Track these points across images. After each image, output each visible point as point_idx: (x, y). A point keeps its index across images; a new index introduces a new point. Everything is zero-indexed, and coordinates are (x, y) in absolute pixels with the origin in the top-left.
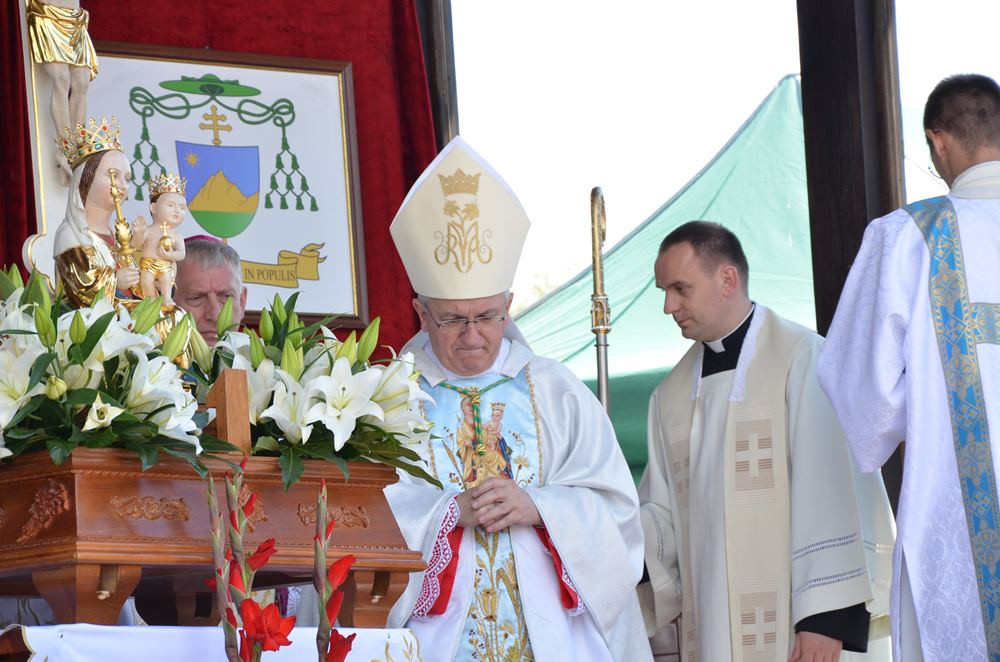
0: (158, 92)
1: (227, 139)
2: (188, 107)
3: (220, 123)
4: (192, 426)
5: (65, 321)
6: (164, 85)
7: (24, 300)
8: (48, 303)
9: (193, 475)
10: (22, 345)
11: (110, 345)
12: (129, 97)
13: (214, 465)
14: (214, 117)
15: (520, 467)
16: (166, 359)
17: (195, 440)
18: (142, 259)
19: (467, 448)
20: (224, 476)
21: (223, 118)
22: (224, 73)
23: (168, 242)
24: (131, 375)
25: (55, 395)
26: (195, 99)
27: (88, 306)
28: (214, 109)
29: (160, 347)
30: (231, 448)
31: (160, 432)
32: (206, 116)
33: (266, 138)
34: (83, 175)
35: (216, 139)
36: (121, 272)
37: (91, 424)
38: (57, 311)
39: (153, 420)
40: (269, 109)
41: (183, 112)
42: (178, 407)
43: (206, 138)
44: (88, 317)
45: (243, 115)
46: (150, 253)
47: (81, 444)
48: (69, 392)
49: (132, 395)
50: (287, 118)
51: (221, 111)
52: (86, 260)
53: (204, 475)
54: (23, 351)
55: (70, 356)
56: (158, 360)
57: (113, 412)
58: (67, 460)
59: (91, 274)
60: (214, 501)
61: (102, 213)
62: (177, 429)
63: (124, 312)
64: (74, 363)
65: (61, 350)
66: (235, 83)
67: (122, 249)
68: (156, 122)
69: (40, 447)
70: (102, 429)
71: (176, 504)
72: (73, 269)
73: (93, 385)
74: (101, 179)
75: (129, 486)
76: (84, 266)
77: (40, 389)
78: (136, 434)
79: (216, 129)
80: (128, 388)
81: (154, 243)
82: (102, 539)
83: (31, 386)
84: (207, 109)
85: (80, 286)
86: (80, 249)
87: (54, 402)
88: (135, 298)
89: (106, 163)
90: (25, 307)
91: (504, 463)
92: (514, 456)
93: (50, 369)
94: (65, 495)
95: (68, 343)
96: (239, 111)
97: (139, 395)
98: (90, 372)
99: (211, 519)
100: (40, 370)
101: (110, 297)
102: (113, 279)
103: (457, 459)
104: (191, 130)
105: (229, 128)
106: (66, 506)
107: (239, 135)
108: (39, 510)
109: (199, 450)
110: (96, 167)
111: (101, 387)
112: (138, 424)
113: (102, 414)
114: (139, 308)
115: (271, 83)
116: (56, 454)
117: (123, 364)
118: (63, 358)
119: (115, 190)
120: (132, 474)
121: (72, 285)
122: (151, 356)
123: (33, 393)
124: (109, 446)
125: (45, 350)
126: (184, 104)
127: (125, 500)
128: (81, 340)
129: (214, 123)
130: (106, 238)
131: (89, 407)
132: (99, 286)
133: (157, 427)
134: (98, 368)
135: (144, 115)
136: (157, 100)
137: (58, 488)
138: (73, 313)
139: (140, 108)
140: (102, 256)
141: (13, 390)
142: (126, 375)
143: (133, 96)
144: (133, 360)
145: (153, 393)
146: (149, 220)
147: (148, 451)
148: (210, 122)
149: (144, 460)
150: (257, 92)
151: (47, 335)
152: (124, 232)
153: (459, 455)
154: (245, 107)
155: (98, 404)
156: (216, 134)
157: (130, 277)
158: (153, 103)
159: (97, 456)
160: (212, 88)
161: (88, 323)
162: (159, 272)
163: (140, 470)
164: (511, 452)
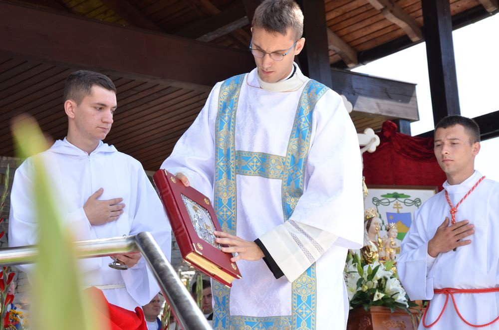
0: (380, 198)
1: (401, 211)
2: (389, 202)
3: (399, 206)
4: (405, 299)
5: (366, 268)
6: (382, 196)
7: (353, 262)
8: (360, 263)
9: (406, 314)
10: (353, 275)
11: (379, 275)
12: (372, 200)
13: (412, 311)
14: (397, 204)
16: (396, 279)
17: (406, 303)
18: (385, 249)
20: (415, 314)
21: (400, 205)
22: (399, 191)
23: (393, 243)
24: (386, 284)
25: (365, 290)
26: (391, 199)
27: (371, 263)
28: (397, 202)
29: (394, 275)
30: (417, 305)
31: (396, 301)
32: (395, 205)
33: (412, 210)
34: (367, 225)
35: (398, 211)
36: (380, 253)
37: (375, 299)
38: (363, 265)
39: (393, 297)
40: (413, 201)
41: (388, 204)
42: (401, 293)
43: (395, 211)
44: (372, 266)
45: (406, 204)
46: (388, 246)
47: (373, 305)
48: (368, 290)
49: (386, 290)
50: (419, 204)
51: (399, 203)
52: (369, 249)
53: (410, 314)
54: (354, 277)
55: (368, 278)
56: (393, 279)
57: (382, 295)
58: (369, 310)
59: (371, 253)
60: (414, 322)
61: (373, 235)
62: (400, 300)
63: (382, 265)
64: (369, 280)
65: (365, 277)
66: (403, 194)
67: (379, 246)
68: (380, 207)
69: (361, 306)
70: (379, 300)
71: (402, 323)
72: (366, 252)
73: (375, 287)
74: (373, 225)
75: (387, 317)
76: (369, 251)
77: (360, 289)
78: (389, 302)
79: (398, 208)
80: (385, 288)
81: (389, 244)
83: (357, 288)
84: (395, 202)
85: (368, 257)
86: (368, 246)
87: (364, 292)
88: (384, 260)
89: (374, 221)
90: (353, 264)
93: (362, 283)
94: (369, 321)
95: (367, 275)
96: (404, 202)
97: (389, 290)
98: (374, 283)
99: (413, 327)
100: (360, 283)
101: (377, 260)
102: (377, 255)
104: (391, 209)
105: (402, 208)
106: (370, 324)
107: (404, 210)
108: (361, 325)
109: (408, 306)
110: (371, 222)
111: (377, 288)
112: (389, 298)
113: (378, 296)
114: (386, 263)
115: (413, 194)
116: (366, 308)
117: (383, 281)
118: (366, 279)
119: (377, 228)
120: (388, 314)
121: (366, 257)
122: (391, 278)
123: (358, 290)
124: (381, 305)
125: (360, 277)
126: (388, 201)
127: (387, 322)
128: (371, 274)
129: (397, 206)
130: (375, 243)
131: (373, 295)
132: (374, 257)
133: (394, 299)
134: (376, 282)
135: (377, 205)
136: (380, 201)
137: (367, 318)
138: (368, 265)
139: (375, 203)
140: (374, 248)
141: (352, 289)
142: (384, 283)
143: (373, 200)
144: (386, 279)
145: (393, 289)
146: (387, 237)
147: (392, 307)
148: (396, 206)
149: (392, 310)
150: (409, 196)
151: (361, 272)
152: (380, 241)
154: (406, 201)
155: (377, 293)
156: (398, 209)
157: (383, 254)
158: (379, 201)
159: (377, 309)
160: (396, 196)
161: (373, 268)
162: (391, 252)
163: (390, 312)
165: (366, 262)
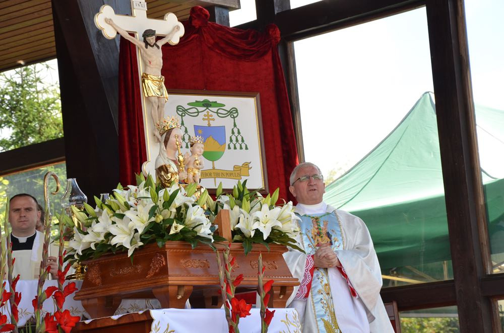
0: (187, 107)
1: (213, 124)
2: (198, 112)
3: (210, 118)
4: (210, 232)
5: (161, 193)
6: (189, 104)
7: (145, 186)
8: (154, 187)
9: (211, 250)
10: (145, 202)
11: (178, 201)
12: (176, 109)
13: (219, 246)
14: (208, 115)
15: (335, 241)
16: (199, 206)
17: (211, 237)
18: (188, 169)
19: (315, 235)
20: (222, 251)
21: (211, 116)
22: (211, 99)
23: (197, 162)
24: (186, 213)
25: (159, 221)
26: (200, 109)
27: (169, 187)
28: (208, 112)
29: (197, 202)
30: (225, 240)
31: (198, 234)
32: (205, 115)
33: (227, 123)
34: (165, 138)
35: (209, 124)
36: (180, 174)
37: (172, 232)
38: (158, 190)
39: (195, 230)
40: (229, 112)
41: (196, 114)
42: (205, 224)
43: (205, 124)
44: (170, 191)
45: (219, 114)
46: (191, 166)
47: (169, 240)
48: (163, 220)
49: (187, 221)
50: (235, 115)
51: (211, 113)
52: (167, 170)
53: (215, 251)
54: (146, 205)
55: (163, 206)
56: (196, 207)
57: (181, 227)
58: (164, 246)
59: (169, 175)
60: (219, 260)
61: (173, 152)
62: (204, 233)
63: (183, 189)
64: (165, 209)
65: (160, 204)
66: (216, 102)
67: (181, 165)
68: (187, 118)
69: (153, 241)
70: (176, 234)
71: (205, 262)
72: (163, 173)
73: (172, 217)
74: (172, 139)
75: (187, 255)
76: (167, 172)
77: (153, 219)
78: (189, 235)
79: (209, 120)
80: (185, 218)
81: (192, 162)
82: (177, 276)
83: (149, 218)
84: (205, 113)
85: (165, 180)
86: (165, 165)
87: (158, 224)
88: (186, 183)
89: (174, 133)
90: (146, 188)
91: (329, 240)
92: (333, 237)
93: (156, 212)
94: (163, 259)
95: (163, 201)
96: (217, 113)
97: (190, 220)
98: (171, 212)
99: (218, 267)
100: (153, 212)
101: (177, 183)
102: (177, 177)
103: (312, 239)
104: (200, 121)
105: (213, 120)
106: (164, 263)
107: (217, 122)
108: (154, 265)
109: (213, 241)
110: (170, 134)
111: (175, 218)
112: (190, 231)
113: (176, 228)
114: (188, 187)
115: (229, 102)
116: (160, 244)
117: (183, 209)
118: (161, 207)
119: (177, 143)
120: (188, 251)
121: (163, 180)
122: (193, 205)
123: (150, 221)
124: (179, 240)
125: (154, 204)
126: (197, 111)
127: (186, 261)
128: (167, 200)
129: (208, 118)
130: (175, 162)
131: (171, 226)
132: (173, 179)
133: (196, 232)
134: (174, 210)
135: (182, 116)
136: (186, 110)
137: (160, 257)
138: (164, 190)
139: (180, 113)
140: (173, 168)
141: (143, 219)
142: (184, 213)
143: (178, 109)
144: (187, 207)
145: (194, 219)
146: (190, 154)
147: (194, 242)
148: (207, 117)
149: (193, 246)
150: (224, 105)
151: (155, 198)
152: (181, 158)
153: (312, 237)
154: (219, 111)
155: (175, 224)
156: (209, 122)
157: (184, 175)
158: (185, 111)
159: (175, 244)
160: (207, 104)
161: (170, 193)
162: (195, 174)
163: (191, 249)
164: (331, 236)
165: (162, 185)
